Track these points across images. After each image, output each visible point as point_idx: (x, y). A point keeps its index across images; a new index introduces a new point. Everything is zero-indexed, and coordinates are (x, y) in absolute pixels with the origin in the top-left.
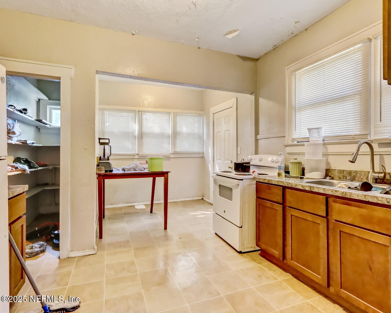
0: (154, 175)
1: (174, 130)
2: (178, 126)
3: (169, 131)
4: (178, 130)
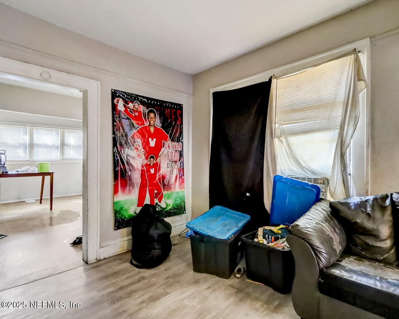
0: (43, 174)
1: (62, 143)
2: (66, 139)
3: (59, 143)
4: (66, 142)
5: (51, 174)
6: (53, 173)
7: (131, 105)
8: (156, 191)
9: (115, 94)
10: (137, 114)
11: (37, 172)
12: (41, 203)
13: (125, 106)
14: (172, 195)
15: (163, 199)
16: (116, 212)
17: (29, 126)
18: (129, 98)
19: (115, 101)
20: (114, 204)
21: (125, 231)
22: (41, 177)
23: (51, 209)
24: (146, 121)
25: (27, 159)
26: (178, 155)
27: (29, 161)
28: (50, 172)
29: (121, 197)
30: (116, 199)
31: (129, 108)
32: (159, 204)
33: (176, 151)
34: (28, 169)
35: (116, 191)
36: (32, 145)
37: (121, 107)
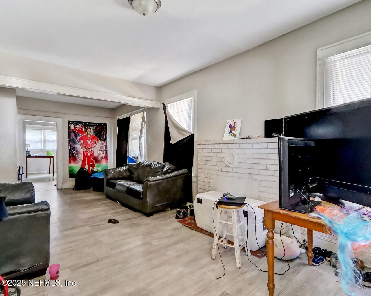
5: (53, 157)
6: (54, 156)
7: (77, 126)
8: (91, 163)
9: (70, 122)
10: (81, 130)
11: (46, 155)
12: (49, 173)
13: (74, 127)
14: (101, 166)
15: (95, 167)
16: (70, 171)
17: (43, 130)
18: (76, 123)
19: (70, 125)
20: (70, 167)
21: (74, 179)
22: (50, 158)
23: (53, 176)
24: (86, 132)
25: (42, 149)
26: (104, 147)
27: (43, 150)
28: (53, 156)
29: (73, 165)
30: (70, 165)
31: (77, 127)
32: (93, 169)
33: (103, 145)
34: (42, 154)
35: (70, 162)
36: (45, 141)
37: (72, 127)
